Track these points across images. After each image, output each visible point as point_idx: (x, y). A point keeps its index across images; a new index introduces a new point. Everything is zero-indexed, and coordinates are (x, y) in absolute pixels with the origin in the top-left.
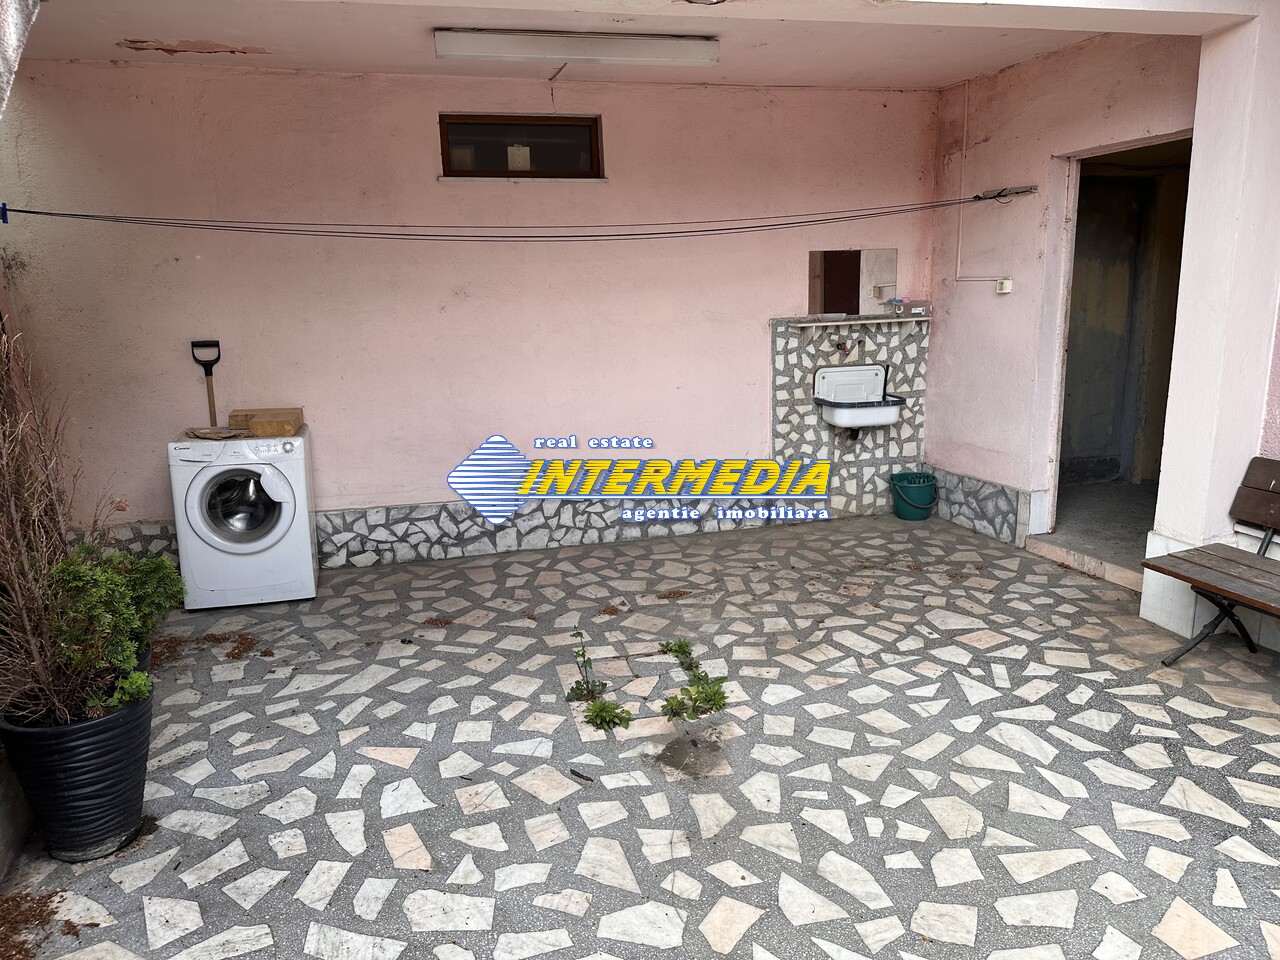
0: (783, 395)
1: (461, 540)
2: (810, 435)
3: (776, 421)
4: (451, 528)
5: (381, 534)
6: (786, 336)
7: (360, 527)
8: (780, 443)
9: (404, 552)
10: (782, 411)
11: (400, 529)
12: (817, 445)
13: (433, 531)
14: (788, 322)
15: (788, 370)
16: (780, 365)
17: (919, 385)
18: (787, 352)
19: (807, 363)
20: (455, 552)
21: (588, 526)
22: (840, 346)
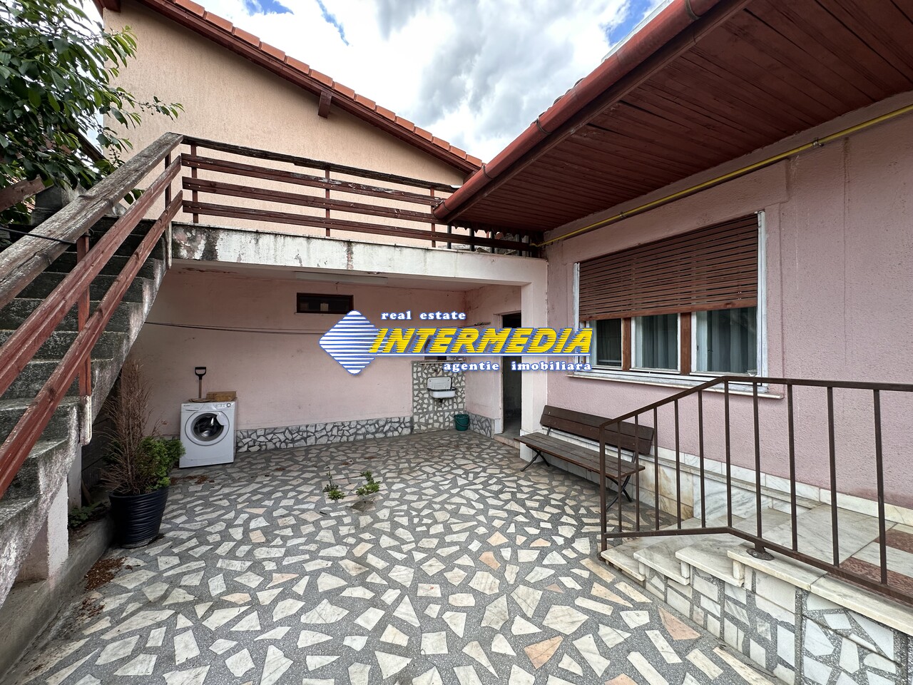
0: (416, 387)
1: (293, 441)
2: (426, 401)
3: (414, 396)
4: (289, 436)
5: (262, 439)
6: (417, 367)
7: (254, 436)
8: (415, 404)
9: (270, 446)
10: (416, 393)
11: (269, 437)
12: (429, 405)
13: (282, 438)
14: (418, 362)
15: (418, 378)
16: (415, 376)
17: (463, 384)
18: (417, 372)
19: (424, 376)
20: (291, 445)
21: (343, 435)
22: (436, 371)
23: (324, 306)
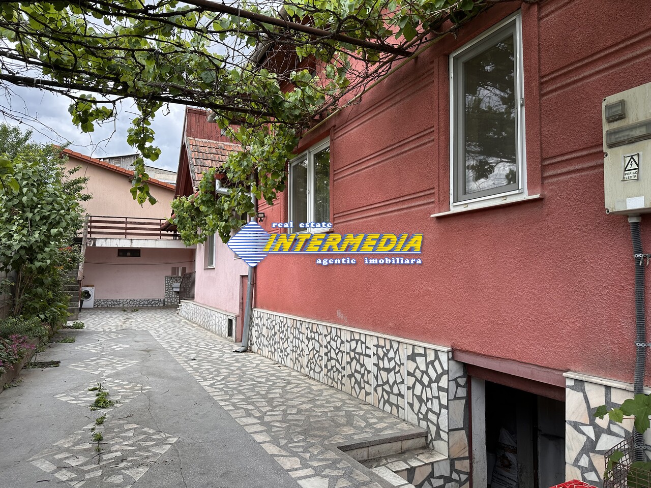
0: (167, 287)
1: (114, 305)
2: (171, 293)
3: (166, 290)
4: (113, 303)
5: (103, 303)
6: (168, 278)
7: (100, 302)
8: (166, 294)
9: (106, 306)
10: (167, 289)
11: (105, 303)
12: (172, 294)
13: (110, 303)
14: (168, 276)
15: (168, 283)
16: (166, 282)
17: (189, 286)
18: (168, 281)
19: (171, 282)
20: (113, 306)
21: (134, 304)
22: (176, 280)
23: (129, 254)
